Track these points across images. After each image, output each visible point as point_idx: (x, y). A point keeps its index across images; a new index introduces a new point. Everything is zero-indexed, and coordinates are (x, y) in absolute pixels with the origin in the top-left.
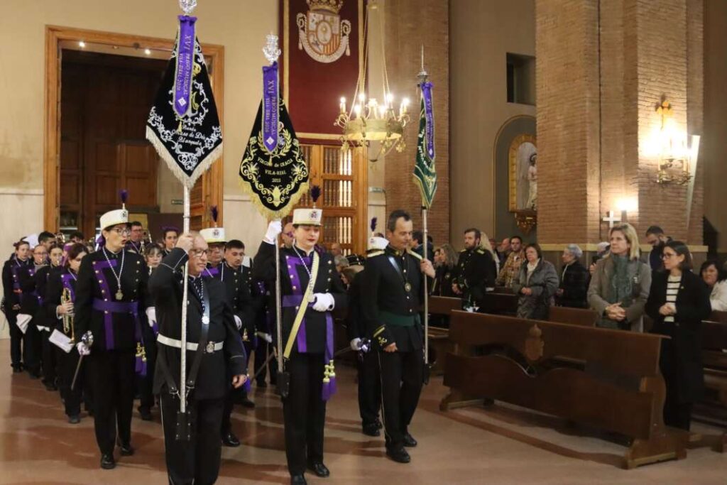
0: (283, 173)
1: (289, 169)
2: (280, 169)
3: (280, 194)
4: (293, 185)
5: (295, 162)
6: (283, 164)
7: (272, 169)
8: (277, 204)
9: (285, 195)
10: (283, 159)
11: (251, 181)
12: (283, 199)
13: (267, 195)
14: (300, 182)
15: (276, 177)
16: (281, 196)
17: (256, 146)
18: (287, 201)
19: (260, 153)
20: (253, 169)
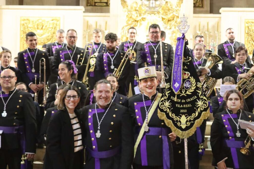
0: (189, 106)
1: (194, 103)
2: (186, 103)
3: (186, 120)
4: (197, 114)
5: (199, 98)
6: (189, 100)
7: (181, 103)
8: (184, 127)
9: (190, 121)
10: (189, 96)
11: (166, 112)
12: (189, 124)
13: (177, 121)
14: (201, 111)
15: (183, 108)
16: (187, 121)
17: (170, 89)
18: (192, 125)
19: (172, 94)
20: (167, 104)
